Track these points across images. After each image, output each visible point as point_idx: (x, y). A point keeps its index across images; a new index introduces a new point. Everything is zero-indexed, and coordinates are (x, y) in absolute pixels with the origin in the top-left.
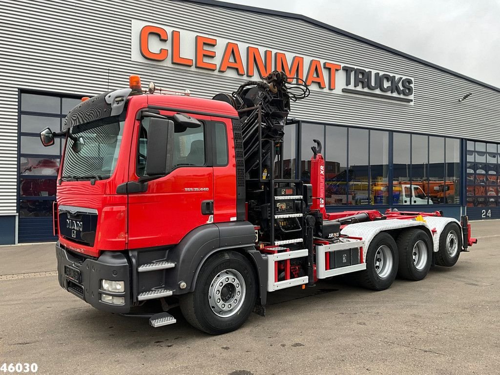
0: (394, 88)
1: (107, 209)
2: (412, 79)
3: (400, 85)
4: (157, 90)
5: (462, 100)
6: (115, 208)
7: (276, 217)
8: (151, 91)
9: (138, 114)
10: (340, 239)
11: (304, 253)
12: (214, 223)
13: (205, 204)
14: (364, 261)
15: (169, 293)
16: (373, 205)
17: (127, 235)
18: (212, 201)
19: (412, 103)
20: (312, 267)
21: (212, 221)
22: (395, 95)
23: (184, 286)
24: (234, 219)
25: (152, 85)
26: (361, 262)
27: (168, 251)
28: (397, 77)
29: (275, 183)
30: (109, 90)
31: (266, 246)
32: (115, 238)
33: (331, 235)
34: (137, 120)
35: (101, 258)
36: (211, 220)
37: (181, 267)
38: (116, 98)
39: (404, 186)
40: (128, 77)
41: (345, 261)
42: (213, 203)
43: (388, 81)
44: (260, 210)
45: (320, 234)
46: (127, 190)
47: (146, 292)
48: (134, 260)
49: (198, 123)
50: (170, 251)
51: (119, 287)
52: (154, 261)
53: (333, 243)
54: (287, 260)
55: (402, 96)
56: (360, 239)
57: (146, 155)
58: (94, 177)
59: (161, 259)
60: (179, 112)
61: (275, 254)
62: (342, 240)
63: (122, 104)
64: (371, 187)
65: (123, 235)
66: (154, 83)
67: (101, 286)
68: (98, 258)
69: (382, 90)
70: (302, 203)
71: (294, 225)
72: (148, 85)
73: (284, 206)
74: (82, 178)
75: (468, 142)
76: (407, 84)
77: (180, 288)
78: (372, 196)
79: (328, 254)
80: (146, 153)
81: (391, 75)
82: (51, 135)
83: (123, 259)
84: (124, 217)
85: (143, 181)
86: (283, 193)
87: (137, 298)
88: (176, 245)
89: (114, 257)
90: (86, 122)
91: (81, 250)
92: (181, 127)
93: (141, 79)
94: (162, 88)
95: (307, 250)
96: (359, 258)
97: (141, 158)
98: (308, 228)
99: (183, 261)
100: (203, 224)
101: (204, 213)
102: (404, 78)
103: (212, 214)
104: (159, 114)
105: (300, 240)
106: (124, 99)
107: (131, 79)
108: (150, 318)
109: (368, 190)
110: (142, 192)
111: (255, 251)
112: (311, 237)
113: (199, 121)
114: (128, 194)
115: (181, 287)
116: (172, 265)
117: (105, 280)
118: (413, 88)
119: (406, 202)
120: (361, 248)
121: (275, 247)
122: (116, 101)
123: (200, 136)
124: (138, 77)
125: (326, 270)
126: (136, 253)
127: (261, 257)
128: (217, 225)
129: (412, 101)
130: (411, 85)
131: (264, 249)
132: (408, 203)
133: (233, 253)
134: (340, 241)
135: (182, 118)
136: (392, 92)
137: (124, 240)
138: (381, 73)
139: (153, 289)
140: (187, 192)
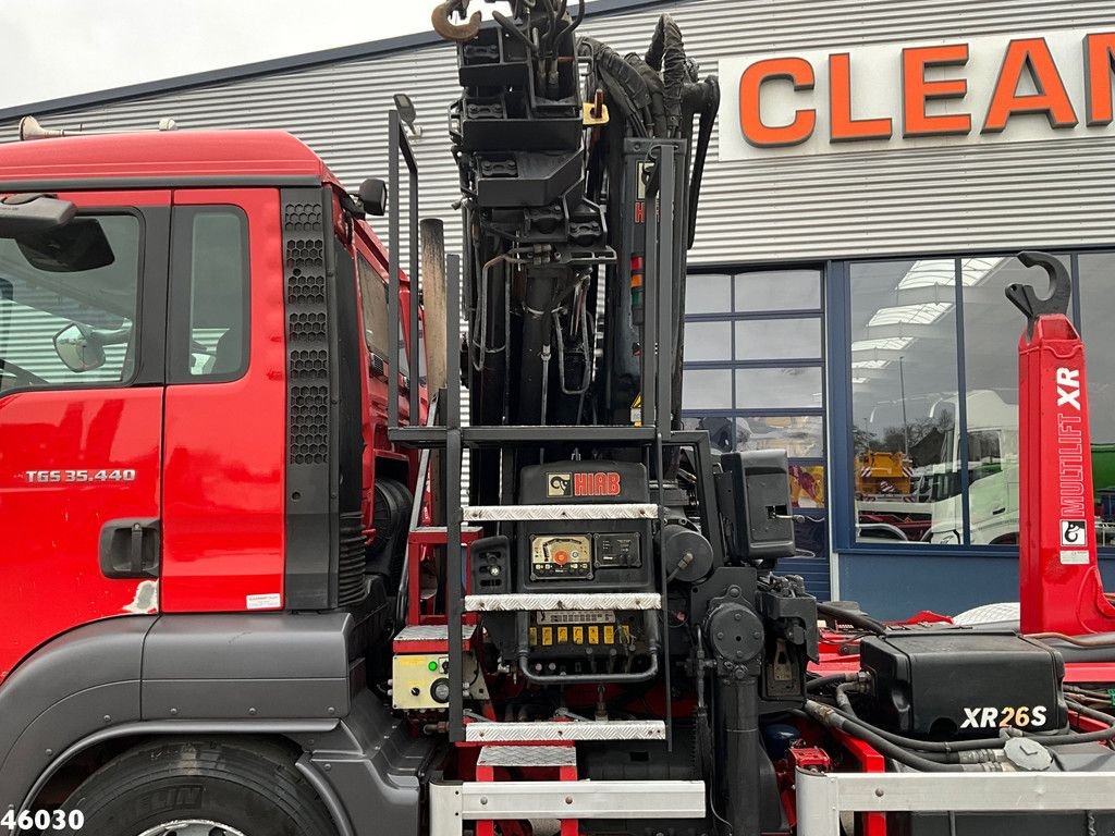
12: (160, 614)
13: (112, 532)
21: (154, 604)
24: (271, 601)
36: (146, 597)
61: (473, 786)
73: (578, 553)
86: (555, 491)
95: (696, 786)
103: (155, 575)
105: (649, 729)
133: (226, 755)
140: (36, 485)
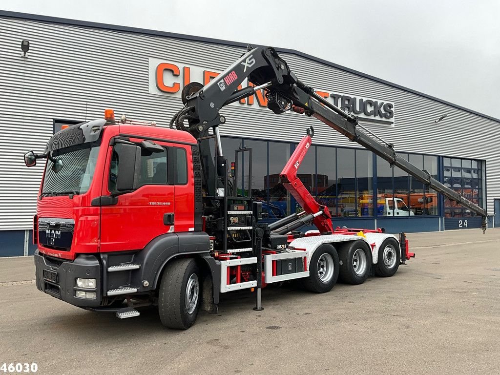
0: (377, 112)
1: (83, 218)
2: (393, 104)
3: (382, 109)
4: (128, 121)
5: (439, 121)
6: (90, 218)
7: (229, 228)
8: (123, 122)
9: (111, 141)
10: (287, 249)
11: (253, 260)
12: (174, 232)
13: (167, 216)
14: (308, 269)
15: (134, 290)
16: (360, 216)
17: (99, 241)
18: (173, 213)
19: (393, 125)
20: (260, 273)
22: (378, 118)
23: (146, 284)
24: (193, 229)
25: (123, 117)
26: (306, 270)
27: (134, 255)
28: (379, 102)
29: (228, 200)
30: (87, 121)
31: (221, 254)
32: (90, 242)
33: (279, 247)
34: (110, 145)
35: (76, 260)
36: (171, 229)
37: (145, 269)
38: (93, 127)
39: (387, 199)
40: (104, 111)
41: (291, 269)
42: (173, 215)
43: (371, 106)
44: (216, 223)
45: (269, 245)
46: (100, 203)
47: (114, 289)
48: (105, 262)
49: (162, 148)
50: (135, 255)
51: (92, 284)
52: (122, 264)
53: (281, 253)
54: (238, 266)
55: (384, 119)
56: (304, 250)
57: (117, 175)
58: (72, 193)
59: (128, 262)
60: (146, 139)
61: (227, 261)
62: (288, 251)
63: (98, 132)
64: (358, 200)
65: (95, 240)
66: (125, 115)
67: (76, 284)
68: (74, 260)
69: (366, 114)
70: (252, 218)
71: (244, 236)
72: (120, 117)
73: (236, 220)
74: (61, 193)
75: (444, 158)
76: (388, 108)
77: (143, 286)
78: (359, 209)
79: (275, 262)
80: (117, 173)
81: (374, 100)
82: (33, 157)
83: (96, 260)
84: (97, 225)
85: (114, 196)
86: (235, 209)
87: (107, 294)
88: (141, 250)
89: (88, 259)
90: (67, 146)
91: (58, 254)
92: (147, 152)
93: (115, 112)
94: (133, 120)
95: (256, 258)
96: (304, 267)
97: (112, 176)
98: (257, 239)
99: (147, 263)
100: (165, 232)
101: (166, 223)
102: (386, 102)
103: (173, 225)
104: (129, 141)
105: (250, 249)
106: (100, 128)
107: (106, 112)
108: (117, 311)
109: (356, 203)
110: (113, 205)
111: (210, 257)
112: (260, 247)
113: (163, 147)
114: (101, 206)
115: (145, 285)
116: (137, 267)
117: (80, 278)
118: (394, 112)
119: (389, 213)
120: (305, 257)
121: (228, 254)
122: (93, 130)
123: (164, 160)
124: (111, 110)
125: (273, 276)
126: (106, 256)
127: (215, 262)
128: (177, 234)
129: (393, 123)
130: (392, 109)
131: (218, 257)
132: (391, 215)
134: (286, 251)
135: (148, 144)
136: (375, 116)
137: (97, 244)
138: (365, 99)
139: (120, 287)
140: (152, 205)
